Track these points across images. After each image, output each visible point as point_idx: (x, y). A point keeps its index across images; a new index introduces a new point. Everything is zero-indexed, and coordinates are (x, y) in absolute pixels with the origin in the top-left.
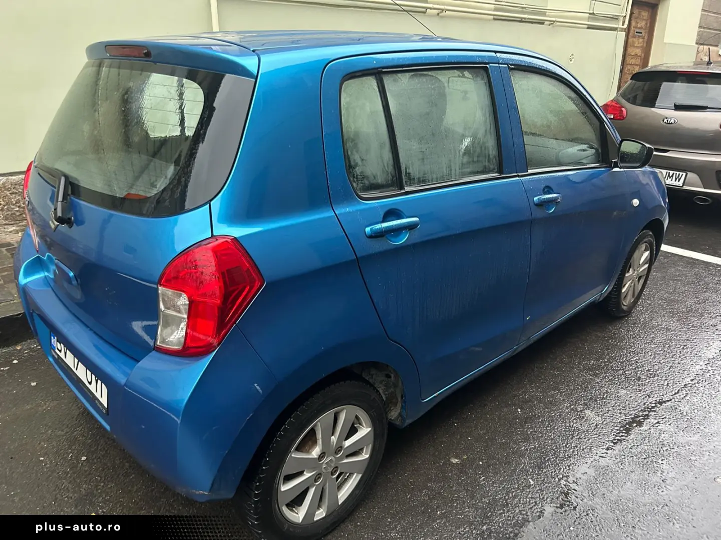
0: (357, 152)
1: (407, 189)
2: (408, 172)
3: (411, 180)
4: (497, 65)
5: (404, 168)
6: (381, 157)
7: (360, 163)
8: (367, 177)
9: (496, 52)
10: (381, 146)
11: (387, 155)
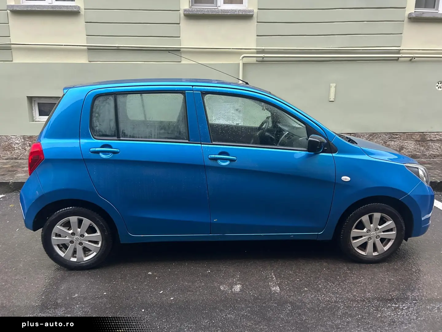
0: (98, 121)
1: (121, 138)
2: (124, 132)
3: (125, 135)
4: (193, 92)
5: (122, 131)
6: (110, 125)
7: (99, 125)
8: (101, 132)
9: (193, 86)
10: (110, 120)
11: (113, 124)
